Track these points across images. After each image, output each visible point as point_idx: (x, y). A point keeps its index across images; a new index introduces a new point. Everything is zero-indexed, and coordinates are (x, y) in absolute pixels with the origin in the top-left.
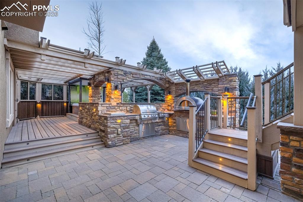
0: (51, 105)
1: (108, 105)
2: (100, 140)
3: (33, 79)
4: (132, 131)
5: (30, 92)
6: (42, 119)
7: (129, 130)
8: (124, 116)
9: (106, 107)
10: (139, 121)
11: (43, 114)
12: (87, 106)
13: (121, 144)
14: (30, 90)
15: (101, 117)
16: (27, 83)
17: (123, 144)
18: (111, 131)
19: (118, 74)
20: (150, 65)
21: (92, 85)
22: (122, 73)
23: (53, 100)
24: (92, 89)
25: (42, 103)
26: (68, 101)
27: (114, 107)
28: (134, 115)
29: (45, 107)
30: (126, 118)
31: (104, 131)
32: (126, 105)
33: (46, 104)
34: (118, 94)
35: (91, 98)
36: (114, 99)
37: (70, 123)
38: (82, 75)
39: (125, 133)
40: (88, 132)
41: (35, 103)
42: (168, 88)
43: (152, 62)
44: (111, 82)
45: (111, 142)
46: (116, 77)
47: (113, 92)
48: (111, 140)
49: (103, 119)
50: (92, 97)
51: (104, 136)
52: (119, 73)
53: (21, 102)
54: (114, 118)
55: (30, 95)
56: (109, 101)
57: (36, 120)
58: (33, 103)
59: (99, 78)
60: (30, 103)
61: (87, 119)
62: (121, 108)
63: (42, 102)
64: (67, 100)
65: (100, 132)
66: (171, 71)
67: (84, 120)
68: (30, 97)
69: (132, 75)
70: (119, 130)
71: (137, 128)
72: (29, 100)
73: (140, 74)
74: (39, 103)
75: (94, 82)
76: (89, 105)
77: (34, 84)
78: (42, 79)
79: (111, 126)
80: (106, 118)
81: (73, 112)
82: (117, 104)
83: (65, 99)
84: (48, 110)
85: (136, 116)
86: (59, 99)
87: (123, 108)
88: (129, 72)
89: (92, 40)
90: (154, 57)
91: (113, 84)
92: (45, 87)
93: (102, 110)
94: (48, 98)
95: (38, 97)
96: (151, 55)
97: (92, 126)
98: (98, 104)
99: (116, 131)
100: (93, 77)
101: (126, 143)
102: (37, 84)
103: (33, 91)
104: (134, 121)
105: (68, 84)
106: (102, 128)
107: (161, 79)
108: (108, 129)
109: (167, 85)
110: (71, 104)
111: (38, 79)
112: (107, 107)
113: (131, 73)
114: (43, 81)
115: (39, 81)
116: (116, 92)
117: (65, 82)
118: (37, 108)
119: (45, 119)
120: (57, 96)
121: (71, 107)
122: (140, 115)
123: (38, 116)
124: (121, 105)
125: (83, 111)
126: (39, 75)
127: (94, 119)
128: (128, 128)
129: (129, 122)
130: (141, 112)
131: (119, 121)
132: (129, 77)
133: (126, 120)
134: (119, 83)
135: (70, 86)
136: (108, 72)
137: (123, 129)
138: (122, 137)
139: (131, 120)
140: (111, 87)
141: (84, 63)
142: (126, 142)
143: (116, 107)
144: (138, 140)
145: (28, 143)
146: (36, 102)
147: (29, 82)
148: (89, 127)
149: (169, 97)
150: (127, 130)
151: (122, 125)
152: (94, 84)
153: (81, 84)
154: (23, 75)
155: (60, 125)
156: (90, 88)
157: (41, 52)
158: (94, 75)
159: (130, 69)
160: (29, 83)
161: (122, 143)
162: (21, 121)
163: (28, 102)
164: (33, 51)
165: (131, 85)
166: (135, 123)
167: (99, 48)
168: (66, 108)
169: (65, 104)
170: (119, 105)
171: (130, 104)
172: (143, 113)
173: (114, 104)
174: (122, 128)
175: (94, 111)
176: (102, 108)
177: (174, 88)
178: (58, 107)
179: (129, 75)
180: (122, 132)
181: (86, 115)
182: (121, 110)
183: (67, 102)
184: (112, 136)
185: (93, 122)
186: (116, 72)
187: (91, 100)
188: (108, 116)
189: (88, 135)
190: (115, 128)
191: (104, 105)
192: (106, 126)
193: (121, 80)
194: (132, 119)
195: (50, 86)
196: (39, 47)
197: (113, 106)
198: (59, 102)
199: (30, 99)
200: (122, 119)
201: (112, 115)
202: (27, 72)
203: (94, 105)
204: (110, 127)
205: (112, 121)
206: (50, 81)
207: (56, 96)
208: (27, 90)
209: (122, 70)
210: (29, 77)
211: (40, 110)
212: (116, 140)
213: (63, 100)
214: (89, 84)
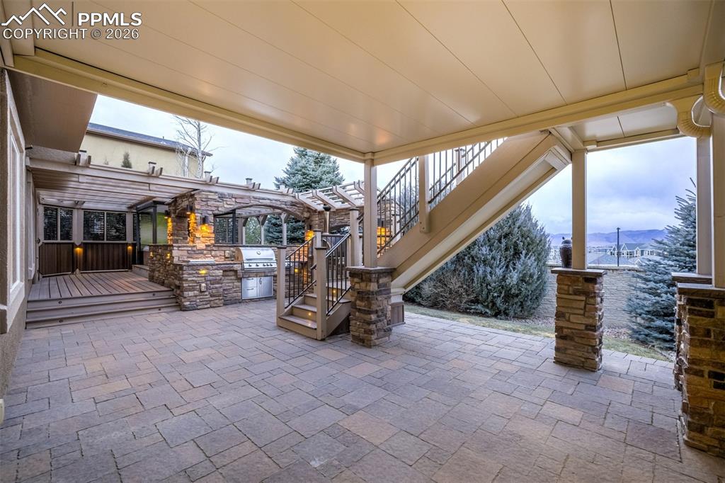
0: (103, 249)
1: (190, 249)
2: (174, 300)
3: (66, 203)
4: (229, 288)
5: (62, 226)
6: (85, 275)
7: (221, 287)
8: (212, 265)
9: (186, 252)
10: (240, 273)
11: (87, 266)
12: (160, 251)
13: (206, 306)
14: (61, 222)
15: (176, 265)
16: (57, 209)
17: (211, 307)
18: (189, 286)
19: (208, 199)
20: (300, 173)
21: (173, 215)
22: (216, 197)
23: (105, 241)
24: (172, 222)
25: (84, 246)
26: (135, 242)
27: (201, 252)
28: (231, 264)
29: (89, 253)
30: (215, 267)
31: (178, 287)
32: (223, 248)
33: (92, 248)
34: (208, 231)
35: (171, 237)
36: (201, 238)
37: (134, 280)
38: (155, 197)
39: (214, 291)
40: (156, 289)
41: (71, 245)
42: (308, 218)
43: (305, 167)
44: (196, 211)
45: (188, 303)
46: (205, 203)
47: (199, 228)
48: (189, 300)
49: (178, 268)
50: (172, 235)
51: (179, 294)
52: (209, 197)
53: (46, 244)
54: (195, 267)
55: (61, 231)
56: (193, 242)
57: (72, 276)
58: (67, 245)
59: (183, 205)
60: (62, 245)
61: (159, 271)
62: (213, 253)
63: (84, 243)
64: (134, 240)
65: (175, 290)
66: (344, 183)
67: (157, 274)
68: (61, 235)
69: (233, 199)
70: (203, 285)
71: (239, 284)
72: (59, 241)
73: (249, 197)
74: (80, 246)
75: (175, 210)
76: (163, 248)
77: (69, 210)
78: (84, 202)
79: (189, 279)
80: (181, 267)
81: (145, 262)
82: (206, 246)
83: (130, 239)
84: (97, 260)
85: (235, 266)
86: (118, 238)
87: (218, 253)
88: (229, 194)
89: (185, 125)
90: (310, 156)
91: (199, 215)
92: (90, 217)
93: (178, 255)
94: (97, 237)
95: (78, 235)
96: (304, 153)
97: (166, 281)
98: (172, 246)
99: (198, 287)
100: (173, 202)
101: (215, 305)
102: (75, 213)
103: (67, 223)
104: (232, 273)
105: (135, 211)
106: (177, 283)
107: (293, 204)
108: (184, 282)
109: (306, 215)
110: (142, 247)
111: (77, 203)
112: (188, 250)
113: (232, 196)
114: (86, 206)
115: (78, 207)
116: (204, 228)
117: (130, 208)
118: (75, 255)
119: (90, 276)
120: (116, 232)
121: (141, 253)
122: (242, 264)
123: (78, 270)
124: (214, 248)
125: (155, 258)
126: (78, 198)
127: (168, 271)
128: (218, 283)
129: (221, 274)
130: (244, 259)
131: (203, 272)
132: (229, 203)
133: (216, 271)
134: (211, 213)
135: (138, 214)
136: (192, 196)
137: (211, 284)
138: (209, 296)
139: (224, 271)
140: (196, 219)
141: (149, 184)
142: (216, 303)
143: (205, 252)
144: (240, 303)
145: (60, 300)
146: (73, 244)
147: (59, 208)
148: (163, 284)
149: (310, 235)
150: (217, 286)
151: (209, 278)
152: (175, 213)
153: (155, 210)
154: (49, 197)
155: (116, 282)
156: (170, 220)
157: (79, 171)
158: (176, 198)
159: (230, 189)
160: (59, 210)
161: (209, 306)
162: (45, 279)
163: (57, 244)
164: (67, 170)
165: (257, 213)
166: (234, 275)
167: (199, 140)
168: (131, 254)
169: (130, 248)
170: (209, 248)
171: (232, 247)
172: (248, 260)
173: (202, 246)
174: (209, 282)
175: (168, 257)
176: (180, 253)
177: (317, 219)
178: (117, 253)
179: (228, 200)
180: (207, 288)
181: (158, 265)
182: (214, 257)
183: (134, 245)
184: (191, 294)
185: (167, 274)
186: (204, 196)
187: (171, 240)
188: (184, 264)
189: (156, 294)
190: (195, 282)
191: (183, 249)
192: (181, 279)
193: (214, 209)
194: (226, 269)
195: (98, 214)
196: (75, 165)
197: (199, 250)
198: (119, 244)
199: (61, 239)
200: (208, 269)
201: (190, 263)
202: (56, 193)
203: (168, 248)
204: (187, 280)
205: (191, 272)
206: (100, 206)
207: (113, 232)
208: (57, 223)
209: (216, 193)
210: (59, 200)
211: (82, 258)
212: (198, 301)
213: (125, 240)
214: (168, 214)
